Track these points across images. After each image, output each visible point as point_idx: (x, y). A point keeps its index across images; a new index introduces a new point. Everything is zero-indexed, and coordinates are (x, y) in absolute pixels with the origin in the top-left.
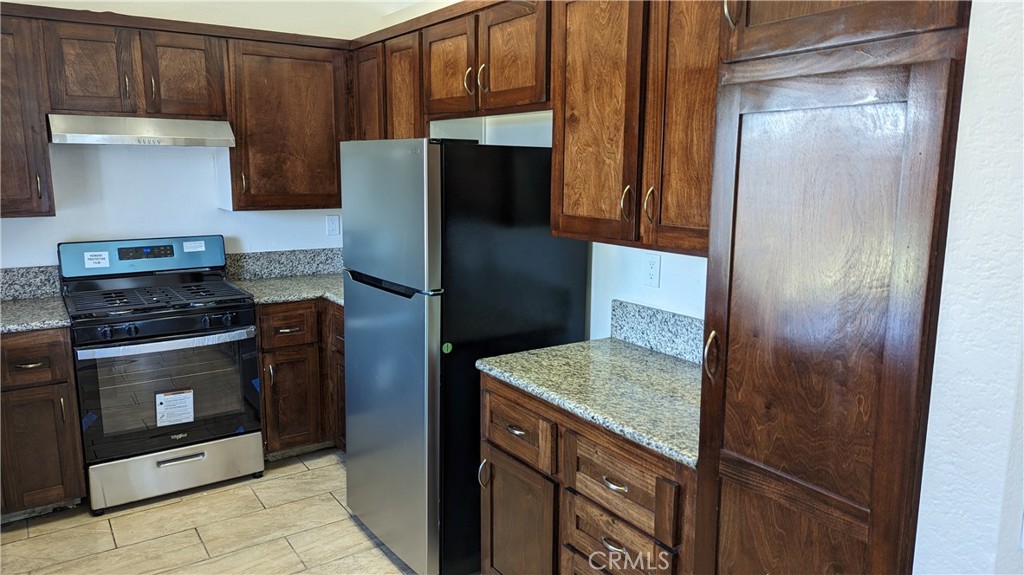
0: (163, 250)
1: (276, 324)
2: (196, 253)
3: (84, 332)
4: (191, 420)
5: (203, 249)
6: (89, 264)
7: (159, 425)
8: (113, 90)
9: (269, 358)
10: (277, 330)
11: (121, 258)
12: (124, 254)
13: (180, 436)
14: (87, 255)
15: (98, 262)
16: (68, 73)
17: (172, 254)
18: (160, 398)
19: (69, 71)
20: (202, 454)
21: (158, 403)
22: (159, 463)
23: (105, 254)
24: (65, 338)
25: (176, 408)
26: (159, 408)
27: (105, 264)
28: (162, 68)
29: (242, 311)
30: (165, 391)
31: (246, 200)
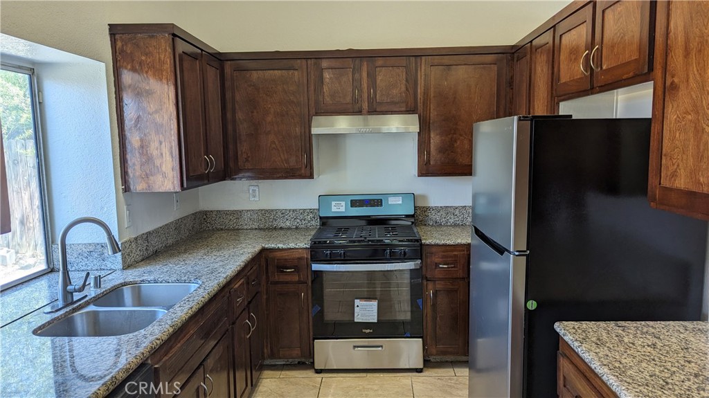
0: (377, 202)
1: (437, 260)
2: (397, 207)
3: (319, 251)
4: (376, 321)
5: (400, 202)
6: (334, 209)
7: (356, 320)
8: (349, 99)
9: (430, 285)
10: (437, 265)
11: (351, 207)
12: (354, 203)
13: (368, 331)
14: (333, 203)
15: (339, 208)
16: (325, 90)
17: (381, 205)
18: (357, 302)
19: (325, 89)
20: (382, 346)
21: (356, 306)
22: (355, 347)
23: (343, 203)
24: (307, 255)
25: (366, 311)
26: (356, 309)
27: (343, 209)
28: (378, 82)
29: (419, 250)
30: (361, 298)
31: (426, 169)
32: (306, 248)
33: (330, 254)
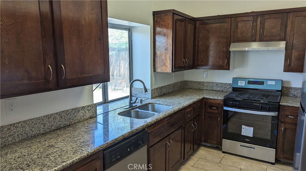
0: (262, 83)
1: (288, 113)
2: (271, 85)
3: (227, 101)
4: (252, 136)
5: (274, 84)
6: (239, 84)
7: (242, 134)
8: (250, 35)
9: (283, 125)
10: (287, 116)
11: (248, 84)
12: (250, 83)
13: (248, 140)
14: (239, 82)
15: (242, 84)
17: (263, 84)
18: (243, 126)
19: (239, 30)
20: (254, 148)
21: (242, 128)
22: (241, 146)
23: (244, 82)
24: (222, 103)
25: (247, 131)
28: (266, 26)
29: (278, 108)
30: (245, 125)
31: (288, 69)
32: (222, 100)
33: (232, 103)
